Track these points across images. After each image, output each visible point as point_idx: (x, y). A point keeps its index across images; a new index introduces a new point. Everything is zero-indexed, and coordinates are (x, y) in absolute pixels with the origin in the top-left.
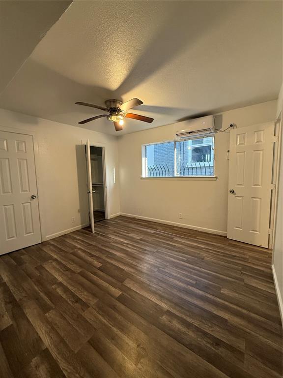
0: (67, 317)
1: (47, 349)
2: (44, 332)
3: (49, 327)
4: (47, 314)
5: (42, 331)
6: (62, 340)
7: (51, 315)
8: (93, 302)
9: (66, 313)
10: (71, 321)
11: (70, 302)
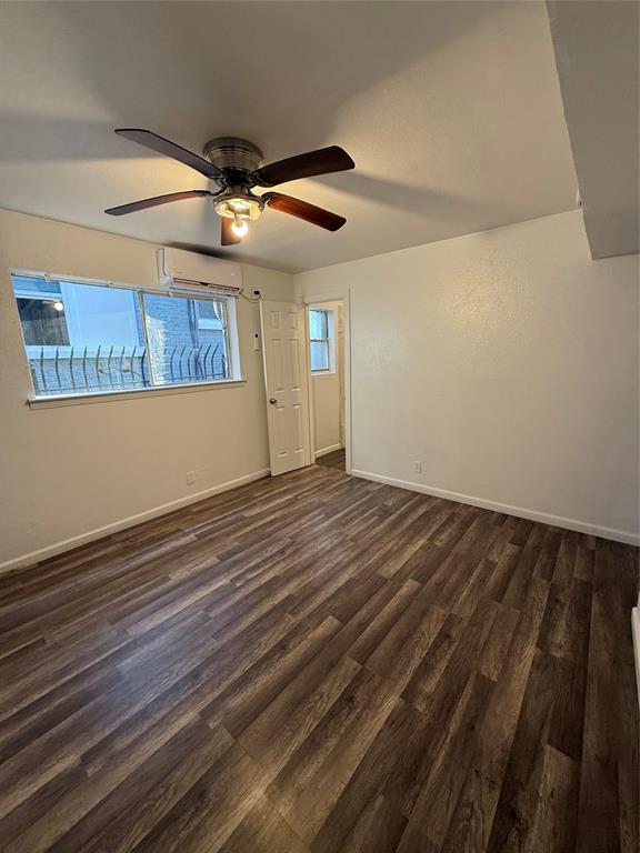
0: (482, 640)
1: (537, 646)
2: (522, 664)
3: (511, 660)
4: (494, 678)
5: (523, 668)
6: (517, 632)
7: (491, 670)
8: (439, 612)
9: (477, 644)
10: (486, 632)
11: (453, 648)
